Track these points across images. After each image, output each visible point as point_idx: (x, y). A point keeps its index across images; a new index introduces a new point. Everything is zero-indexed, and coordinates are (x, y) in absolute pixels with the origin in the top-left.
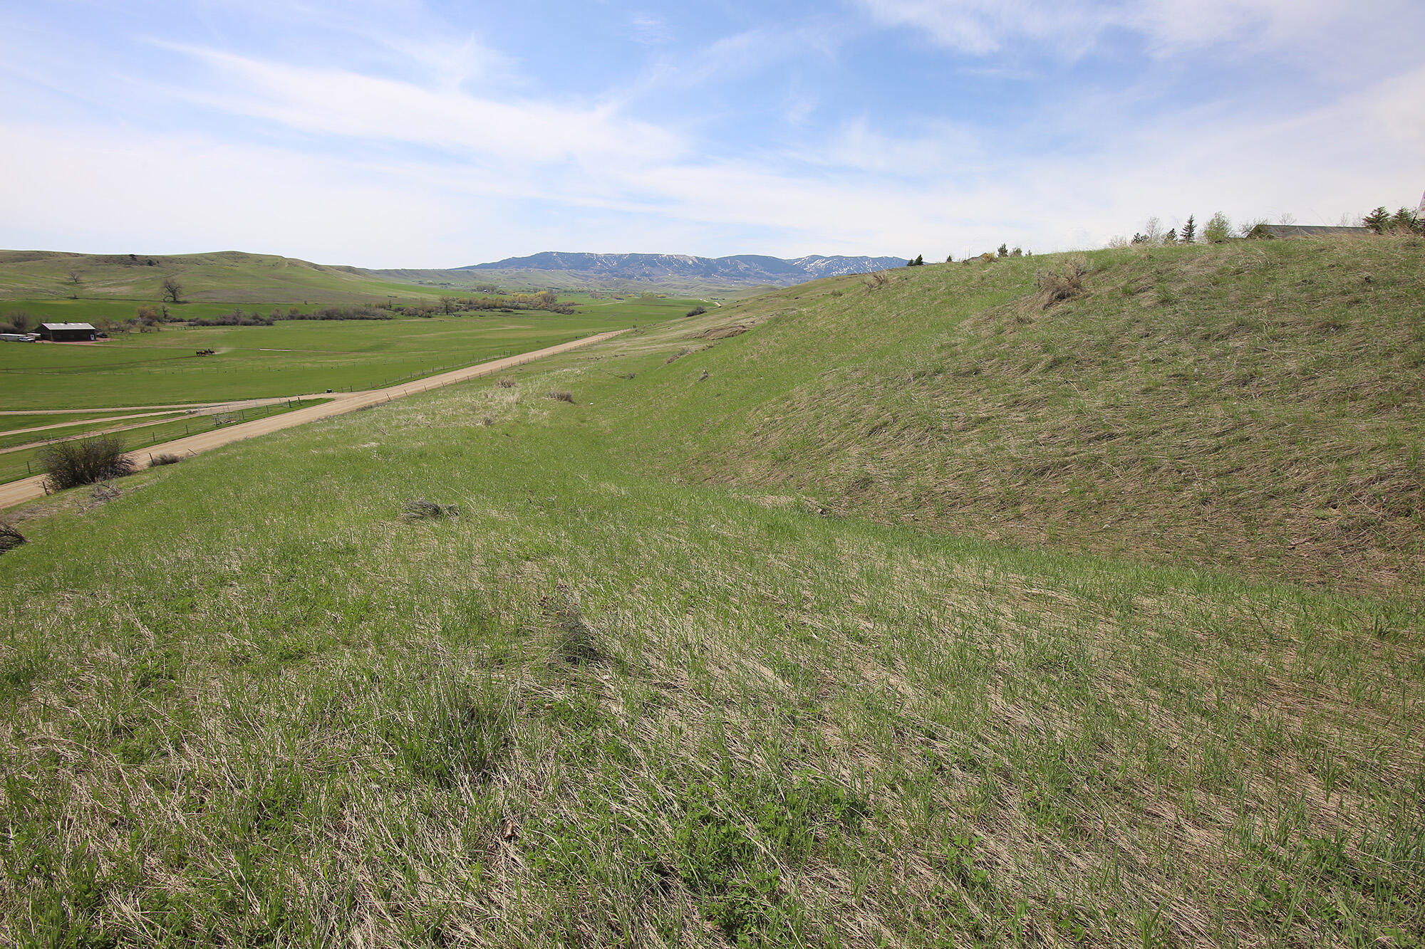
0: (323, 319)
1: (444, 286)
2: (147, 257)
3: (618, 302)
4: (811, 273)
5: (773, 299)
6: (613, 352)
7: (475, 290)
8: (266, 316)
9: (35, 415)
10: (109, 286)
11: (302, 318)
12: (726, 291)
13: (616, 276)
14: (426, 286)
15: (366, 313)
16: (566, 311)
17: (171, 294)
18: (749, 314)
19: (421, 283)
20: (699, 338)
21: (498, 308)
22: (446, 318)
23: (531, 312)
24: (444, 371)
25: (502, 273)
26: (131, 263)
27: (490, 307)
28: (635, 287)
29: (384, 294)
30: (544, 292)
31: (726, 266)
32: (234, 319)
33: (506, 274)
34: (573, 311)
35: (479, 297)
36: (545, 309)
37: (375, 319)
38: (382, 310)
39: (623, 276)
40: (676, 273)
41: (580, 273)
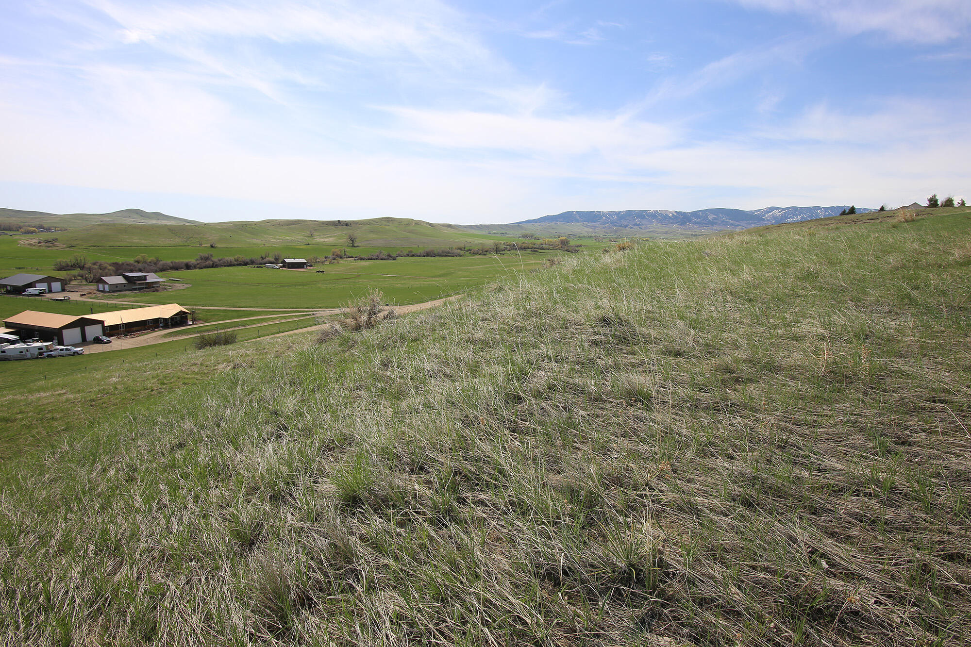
0: (424, 256)
1: (503, 235)
2: (346, 221)
4: (769, 220)
7: (519, 237)
8: (394, 255)
9: (250, 311)
10: (325, 238)
11: (413, 256)
13: (616, 226)
14: (491, 235)
15: (449, 253)
17: (351, 242)
19: (490, 233)
21: (530, 249)
22: (493, 256)
23: (550, 251)
25: (539, 226)
27: (525, 248)
28: (628, 233)
29: (462, 241)
30: (563, 238)
31: (698, 217)
32: (377, 256)
33: (542, 226)
35: (520, 242)
36: (560, 249)
37: (454, 256)
38: (459, 251)
39: (621, 226)
40: (659, 223)
41: (590, 224)
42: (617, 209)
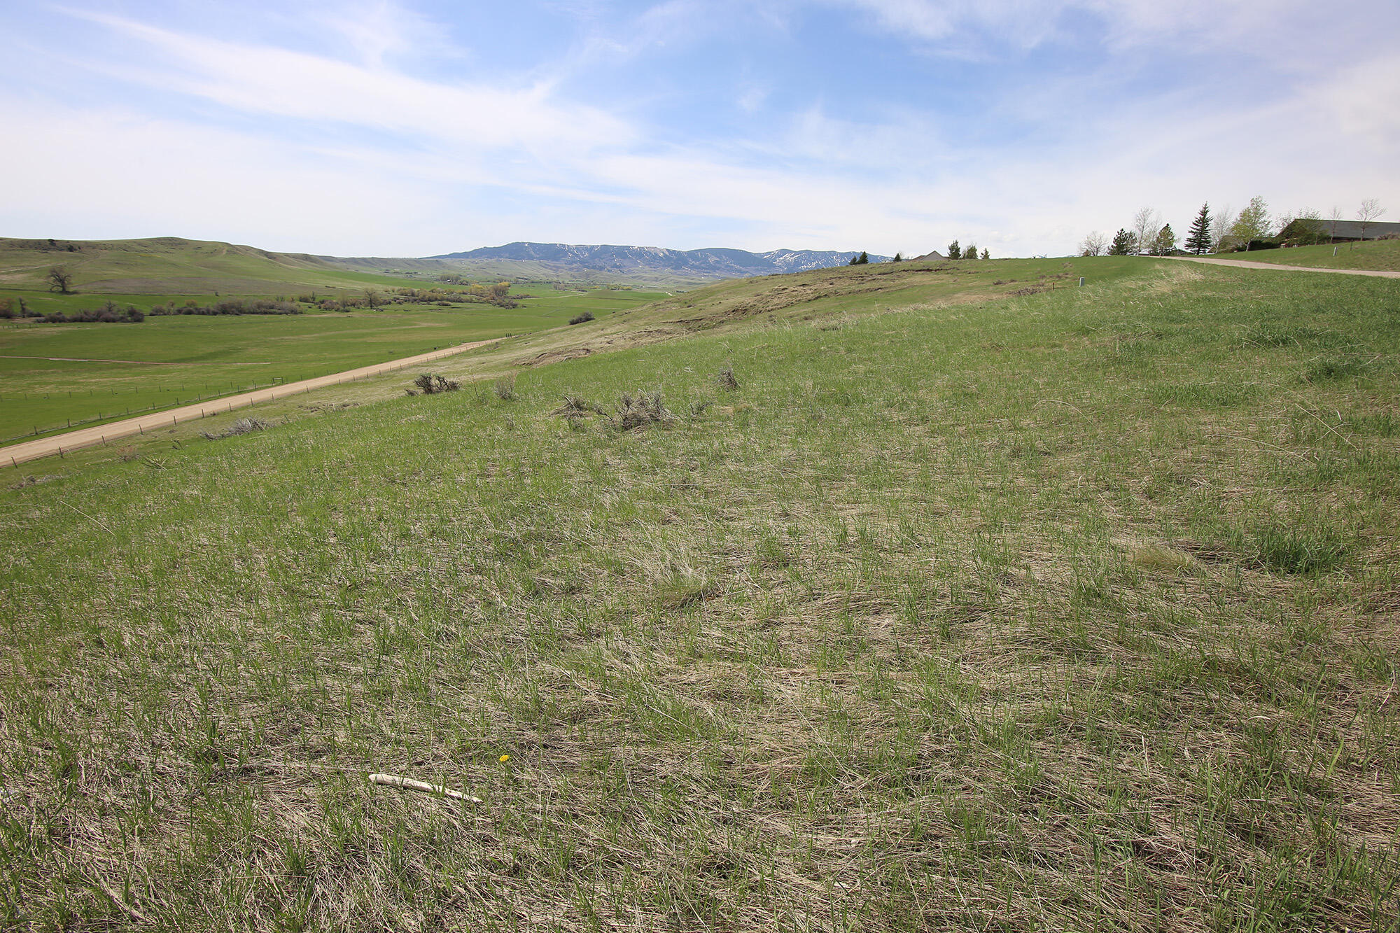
1: (409, 275)
2: (68, 242)
3: (579, 294)
4: (780, 266)
8: (144, 312)
11: (189, 313)
12: (694, 284)
14: (391, 275)
17: (59, 284)
19: (387, 272)
21: (437, 301)
22: (370, 313)
23: (470, 305)
25: (470, 263)
26: (49, 249)
27: (429, 300)
28: (603, 278)
29: (323, 284)
31: (696, 259)
32: (99, 314)
34: (516, 306)
36: (489, 303)
39: (594, 268)
40: (647, 264)
41: (552, 263)
42: (589, 243)
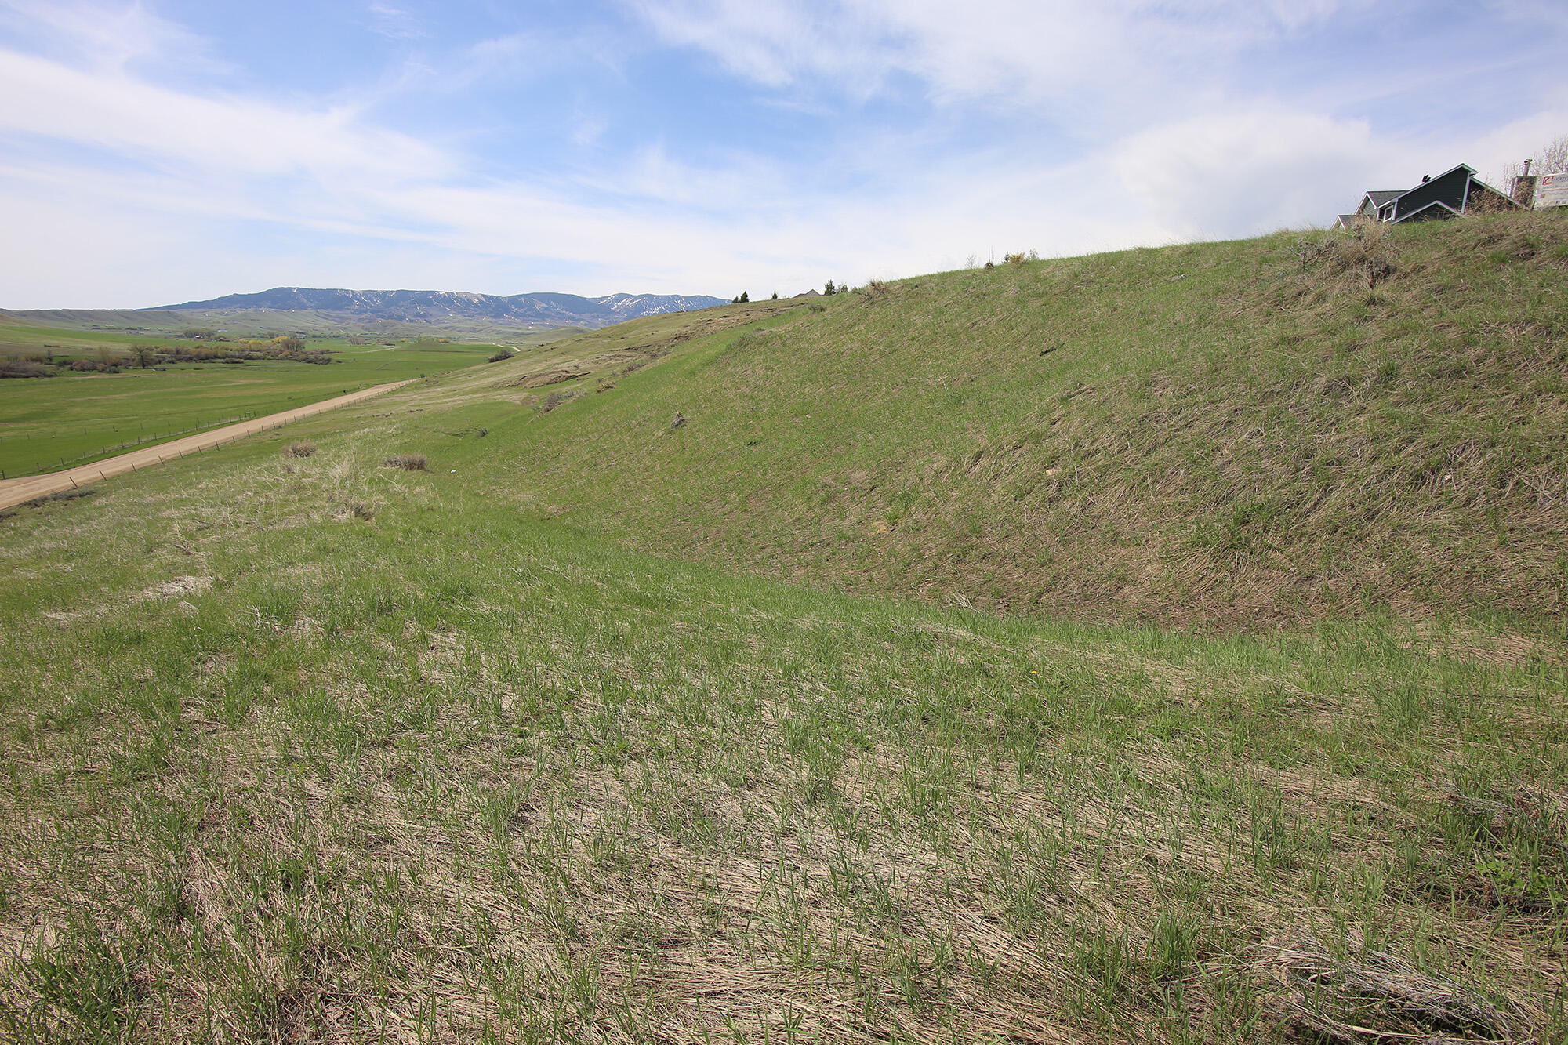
1: (133, 332)
3: (388, 348)
4: (619, 313)
5: (593, 340)
6: (404, 407)
7: (182, 337)
12: (523, 334)
13: (382, 317)
14: (105, 332)
16: (321, 360)
18: (569, 357)
19: (96, 328)
20: (514, 386)
21: (219, 358)
22: (143, 374)
23: (269, 362)
24: (156, 442)
25: (221, 314)
27: (209, 358)
28: (407, 330)
29: (38, 343)
30: (285, 338)
31: (521, 306)
33: (227, 315)
34: (329, 361)
35: (190, 345)
36: (290, 359)
37: (27, 377)
38: (37, 365)
39: (391, 317)
40: (459, 313)
41: (333, 313)
